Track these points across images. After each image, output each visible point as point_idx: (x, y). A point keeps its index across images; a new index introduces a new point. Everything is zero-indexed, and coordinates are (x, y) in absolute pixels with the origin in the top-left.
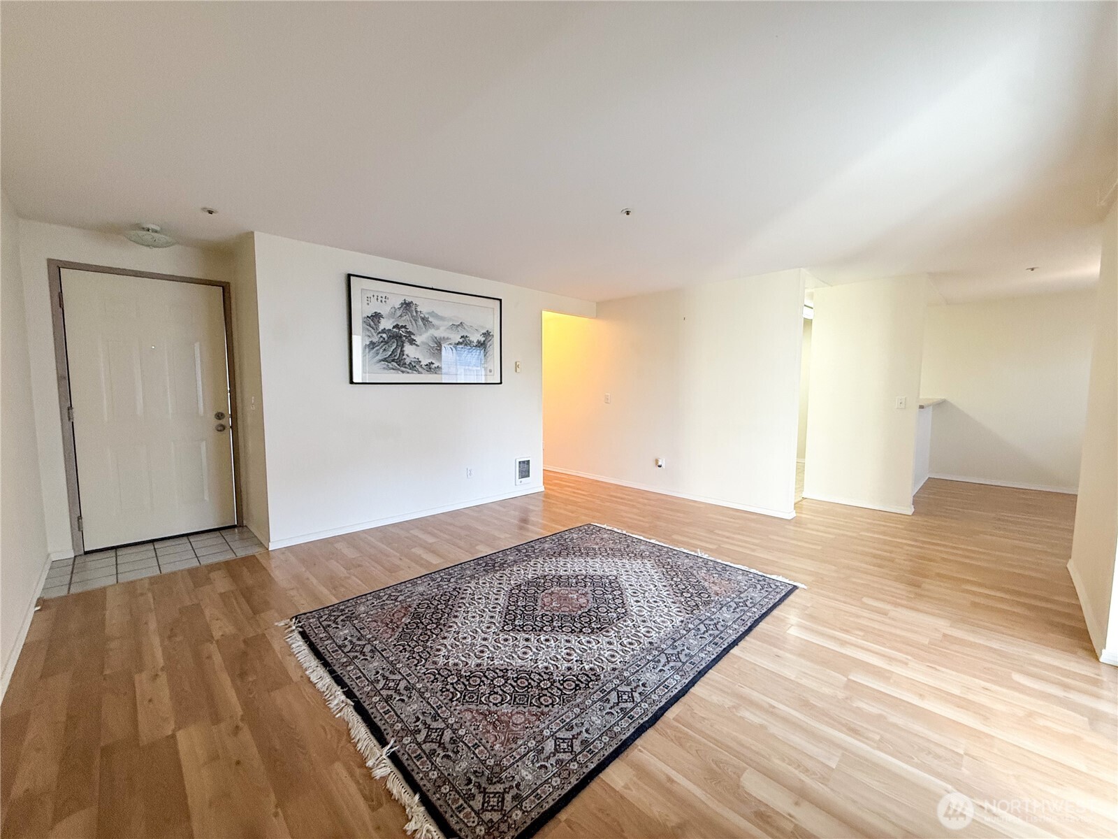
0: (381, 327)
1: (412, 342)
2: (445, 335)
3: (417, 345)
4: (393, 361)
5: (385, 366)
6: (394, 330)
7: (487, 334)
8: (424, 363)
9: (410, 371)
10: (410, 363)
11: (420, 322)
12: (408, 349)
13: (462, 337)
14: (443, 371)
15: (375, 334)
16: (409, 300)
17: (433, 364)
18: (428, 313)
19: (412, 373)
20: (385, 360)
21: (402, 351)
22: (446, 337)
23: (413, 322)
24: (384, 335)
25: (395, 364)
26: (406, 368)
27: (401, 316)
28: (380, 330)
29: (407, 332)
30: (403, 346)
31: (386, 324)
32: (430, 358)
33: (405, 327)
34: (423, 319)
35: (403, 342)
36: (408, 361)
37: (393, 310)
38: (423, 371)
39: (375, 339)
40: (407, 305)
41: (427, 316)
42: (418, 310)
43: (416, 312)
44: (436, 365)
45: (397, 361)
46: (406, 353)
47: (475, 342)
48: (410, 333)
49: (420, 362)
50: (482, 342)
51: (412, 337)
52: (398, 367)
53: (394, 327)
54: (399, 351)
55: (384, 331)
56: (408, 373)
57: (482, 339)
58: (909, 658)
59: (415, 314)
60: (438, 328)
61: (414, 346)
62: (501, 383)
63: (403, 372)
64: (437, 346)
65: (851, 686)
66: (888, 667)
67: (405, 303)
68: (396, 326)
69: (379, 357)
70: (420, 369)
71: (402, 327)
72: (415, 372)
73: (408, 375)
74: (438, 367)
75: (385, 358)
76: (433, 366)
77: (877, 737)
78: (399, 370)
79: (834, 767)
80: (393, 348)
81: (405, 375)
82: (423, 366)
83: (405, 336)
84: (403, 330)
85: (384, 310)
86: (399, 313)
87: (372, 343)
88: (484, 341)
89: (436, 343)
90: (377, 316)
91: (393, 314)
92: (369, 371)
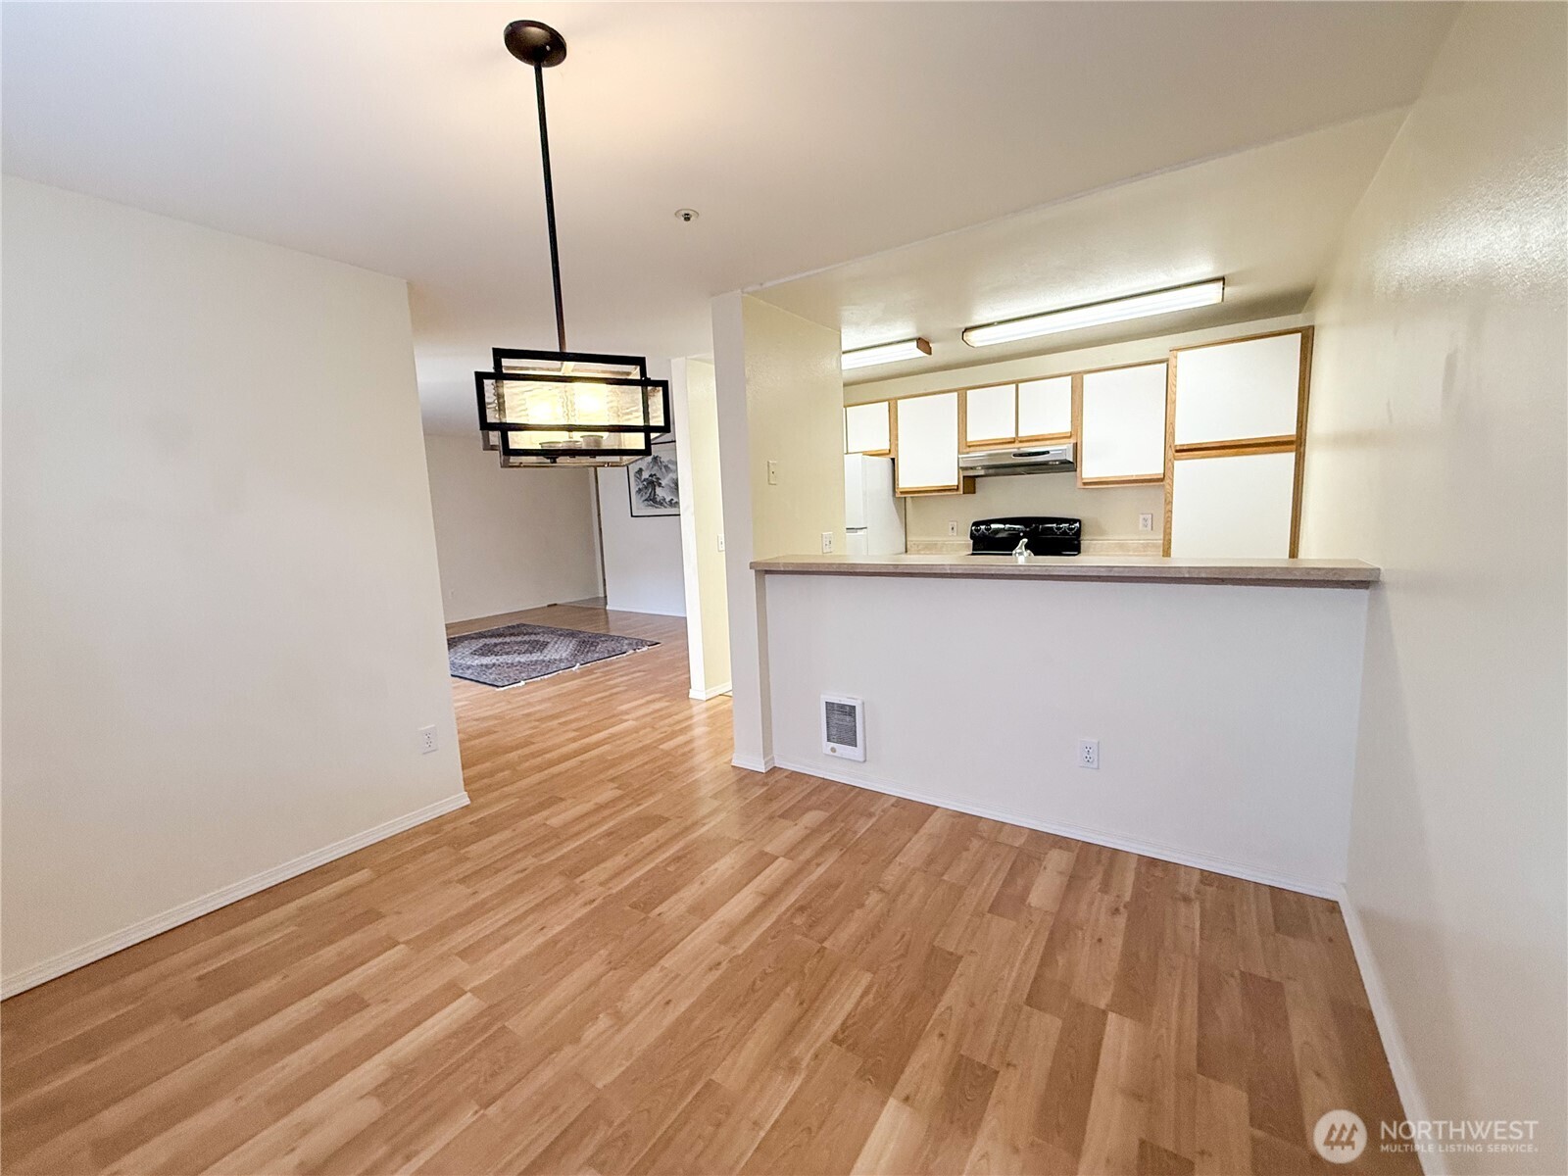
0: (643, 478)
1: (660, 485)
3: (663, 487)
4: (650, 500)
5: (646, 504)
6: (650, 478)
8: (667, 500)
9: (660, 506)
10: (660, 501)
11: (663, 469)
12: (658, 490)
15: (640, 483)
16: (655, 455)
17: (673, 500)
19: (661, 508)
20: (646, 500)
21: (655, 492)
23: (659, 470)
24: (645, 483)
25: (651, 502)
26: (657, 504)
27: (652, 468)
30: (655, 489)
31: (645, 475)
32: (671, 495)
34: (665, 466)
35: (655, 486)
36: (658, 500)
37: (648, 465)
38: (668, 506)
39: (641, 486)
41: (667, 464)
45: (653, 500)
46: (656, 494)
48: (658, 479)
49: (665, 499)
51: (660, 481)
52: (653, 504)
53: (649, 476)
54: (653, 493)
55: (644, 480)
56: (659, 508)
60: (674, 472)
63: (656, 507)
67: (653, 457)
68: (651, 476)
69: (644, 498)
70: (666, 505)
71: (654, 475)
72: (663, 507)
74: (675, 502)
78: (653, 506)
80: (650, 491)
81: (657, 509)
82: (668, 502)
83: (656, 481)
84: (655, 477)
85: (643, 466)
87: (639, 491)
89: (674, 484)
90: (641, 470)
91: (648, 467)
92: (640, 507)
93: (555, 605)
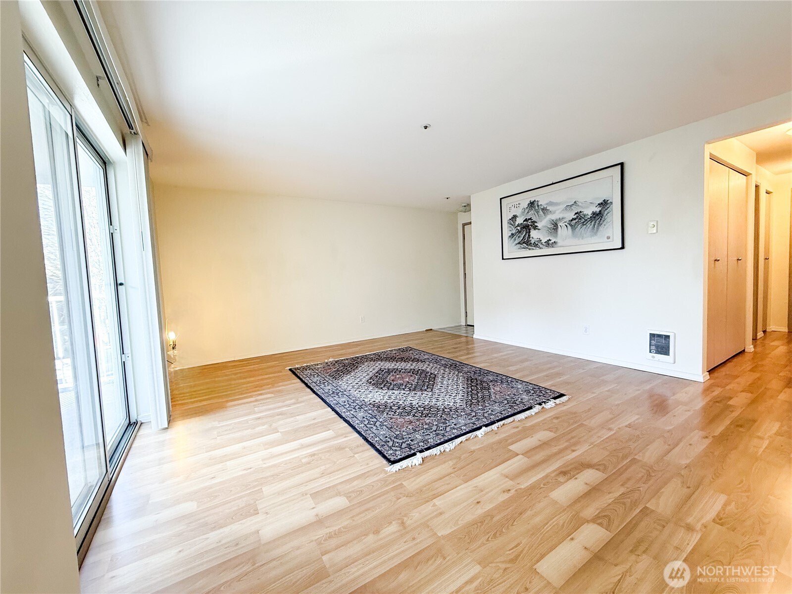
0: (517, 223)
1: (535, 228)
2: (561, 216)
3: (539, 229)
4: (524, 243)
5: (519, 247)
6: (524, 223)
7: (605, 204)
8: (543, 241)
9: (534, 248)
10: (535, 243)
11: (541, 213)
12: (533, 233)
13: (576, 214)
14: (559, 244)
15: (513, 229)
16: (532, 200)
17: (550, 240)
18: (547, 204)
19: (536, 249)
20: (519, 243)
21: (529, 235)
22: (561, 217)
23: (536, 214)
24: (519, 228)
25: (525, 245)
26: (531, 246)
27: (528, 213)
28: (516, 225)
29: (532, 222)
30: (530, 232)
31: (519, 221)
32: (549, 236)
33: (531, 219)
34: (543, 209)
35: (530, 229)
36: (533, 242)
37: (523, 210)
38: (544, 247)
39: (514, 232)
40: (532, 204)
41: (545, 207)
42: (539, 204)
43: (538, 206)
44: (553, 241)
45: (527, 243)
46: (531, 236)
47: (590, 214)
48: (534, 222)
49: (541, 240)
50: (598, 212)
51: (536, 224)
52: (527, 246)
53: (524, 221)
54: (527, 236)
55: (518, 226)
56: (533, 249)
57: (598, 210)
58: (265, 466)
59: (537, 208)
60: (554, 213)
61: (537, 230)
62: (623, 248)
63: (530, 249)
64: (555, 226)
65: (276, 431)
66: (270, 450)
67: (531, 203)
68: (526, 220)
69: (517, 242)
70: (541, 246)
71: (529, 219)
72: (537, 248)
73: (533, 251)
74: (554, 242)
75: (519, 242)
76: (550, 242)
77: (249, 422)
78: (527, 248)
79: (255, 409)
80: (524, 234)
81: (531, 251)
82: (543, 243)
83: (531, 225)
84: (530, 221)
85: (518, 212)
86: (527, 211)
87: (512, 234)
88: (600, 211)
89: (553, 225)
90: (515, 217)
91: (523, 213)
92: (512, 249)
93: (431, 330)
